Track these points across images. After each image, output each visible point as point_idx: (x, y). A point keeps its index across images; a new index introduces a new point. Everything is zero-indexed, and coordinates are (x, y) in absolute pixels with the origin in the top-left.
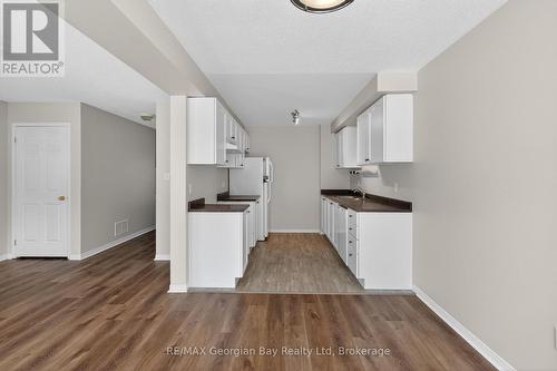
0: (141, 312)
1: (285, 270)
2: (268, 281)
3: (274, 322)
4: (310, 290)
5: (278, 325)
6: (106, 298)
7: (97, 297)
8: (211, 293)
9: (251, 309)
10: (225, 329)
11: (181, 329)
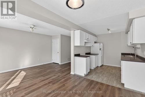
0: (64, 76)
1: (100, 75)
2: (94, 77)
3: (88, 86)
4: (104, 82)
5: (88, 87)
6: (60, 72)
7: (59, 71)
8: (78, 76)
9: (84, 82)
10: (76, 84)
11: (68, 81)
